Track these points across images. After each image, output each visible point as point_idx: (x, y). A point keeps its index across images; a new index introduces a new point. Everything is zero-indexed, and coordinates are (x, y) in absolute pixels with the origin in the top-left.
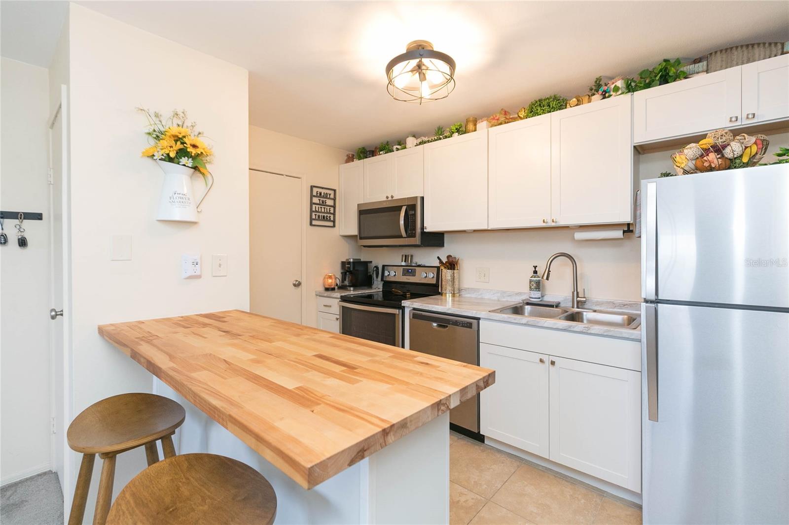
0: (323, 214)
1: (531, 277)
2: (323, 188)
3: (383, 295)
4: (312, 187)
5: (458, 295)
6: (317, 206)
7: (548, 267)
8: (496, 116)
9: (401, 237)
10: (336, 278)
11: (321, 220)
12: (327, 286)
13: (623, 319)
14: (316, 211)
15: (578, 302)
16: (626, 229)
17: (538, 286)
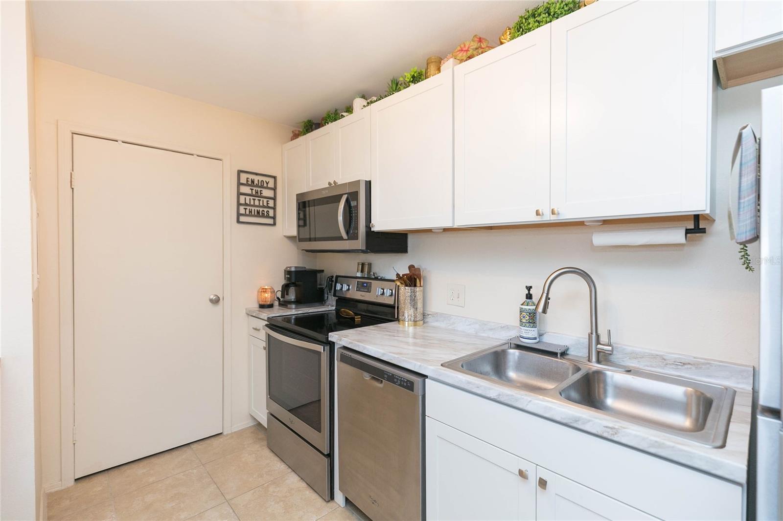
0: (256, 209)
1: (522, 305)
2: (257, 174)
3: (336, 314)
4: (240, 172)
5: (422, 322)
6: (248, 198)
7: (546, 292)
8: (465, 46)
9: (341, 238)
10: (273, 292)
11: (254, 216)
12: (261, 303)
13: (686, 394)
14: (246, 204)
15: (598, 353)
16: (691, 226)
17: (532, 319)
